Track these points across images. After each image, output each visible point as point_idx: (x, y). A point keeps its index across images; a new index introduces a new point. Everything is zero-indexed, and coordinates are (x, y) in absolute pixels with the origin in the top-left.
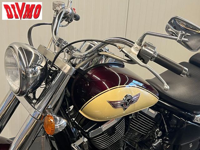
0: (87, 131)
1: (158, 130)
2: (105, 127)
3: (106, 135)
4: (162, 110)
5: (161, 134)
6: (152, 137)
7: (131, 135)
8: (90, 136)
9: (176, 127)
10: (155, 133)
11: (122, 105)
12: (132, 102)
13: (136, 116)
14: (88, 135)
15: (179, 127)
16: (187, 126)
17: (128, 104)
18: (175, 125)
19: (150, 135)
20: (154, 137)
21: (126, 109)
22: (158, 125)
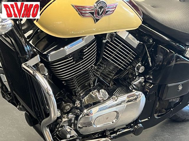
0: (45, 53)
1: (139, 65)
2: (69, 49)
3: (71, 60)
4: (146, 38)
5: (143, 70)
6: (132, 74)
7: (105, 69)
8: (50, 60)
9: (162, 64)
10: (136, 68)
11: (92, 13)
12: (105, 13)
13: (112, 39)
14: (47, 59)
15: (166, 63)
16: (175, 64)
17: (100, 13)
18: (160, 62)
19: (130, 72)
20: (134, 74)
21: (97, 20)
22: (140, 59)
